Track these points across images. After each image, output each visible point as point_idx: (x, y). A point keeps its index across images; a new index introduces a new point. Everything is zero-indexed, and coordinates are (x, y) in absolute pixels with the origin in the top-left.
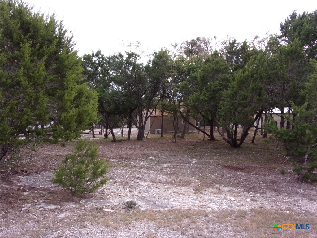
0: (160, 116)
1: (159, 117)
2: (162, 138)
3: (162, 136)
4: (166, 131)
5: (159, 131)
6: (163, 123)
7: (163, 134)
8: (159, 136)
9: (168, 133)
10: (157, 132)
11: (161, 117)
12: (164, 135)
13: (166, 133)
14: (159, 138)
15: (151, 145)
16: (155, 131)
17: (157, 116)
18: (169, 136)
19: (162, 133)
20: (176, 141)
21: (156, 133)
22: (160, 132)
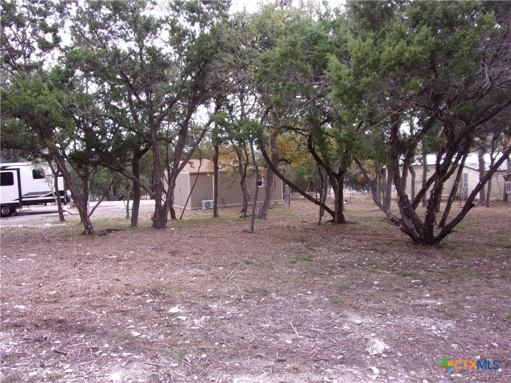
0: (210, 173)
1: (208, 175)
2: (216, 219)
3: (216, 215)
4: (224, 204)
5: (209, 203)
6: (219, 185)
7: (218, 210)
8: (211, 214)
9: (227, 207)
10: (206, 206)
11: (213, 176)
12: (221, 213)
13: (225, 207)
14: (209, 220)
15: (186, 244)
16: (200, 205)
17: (204, 174)
18: (230, 214)
19: (215, 208)
20: (252, 229)
21: (204, 208)
22: (212, 206)
